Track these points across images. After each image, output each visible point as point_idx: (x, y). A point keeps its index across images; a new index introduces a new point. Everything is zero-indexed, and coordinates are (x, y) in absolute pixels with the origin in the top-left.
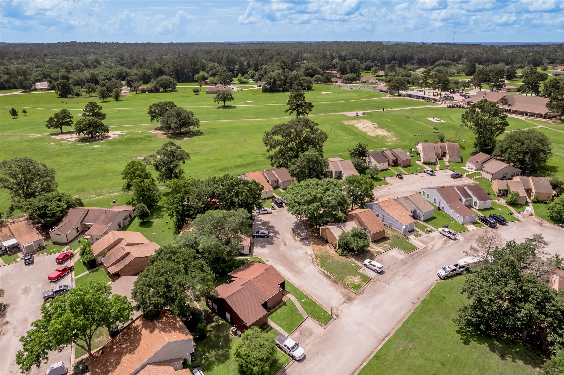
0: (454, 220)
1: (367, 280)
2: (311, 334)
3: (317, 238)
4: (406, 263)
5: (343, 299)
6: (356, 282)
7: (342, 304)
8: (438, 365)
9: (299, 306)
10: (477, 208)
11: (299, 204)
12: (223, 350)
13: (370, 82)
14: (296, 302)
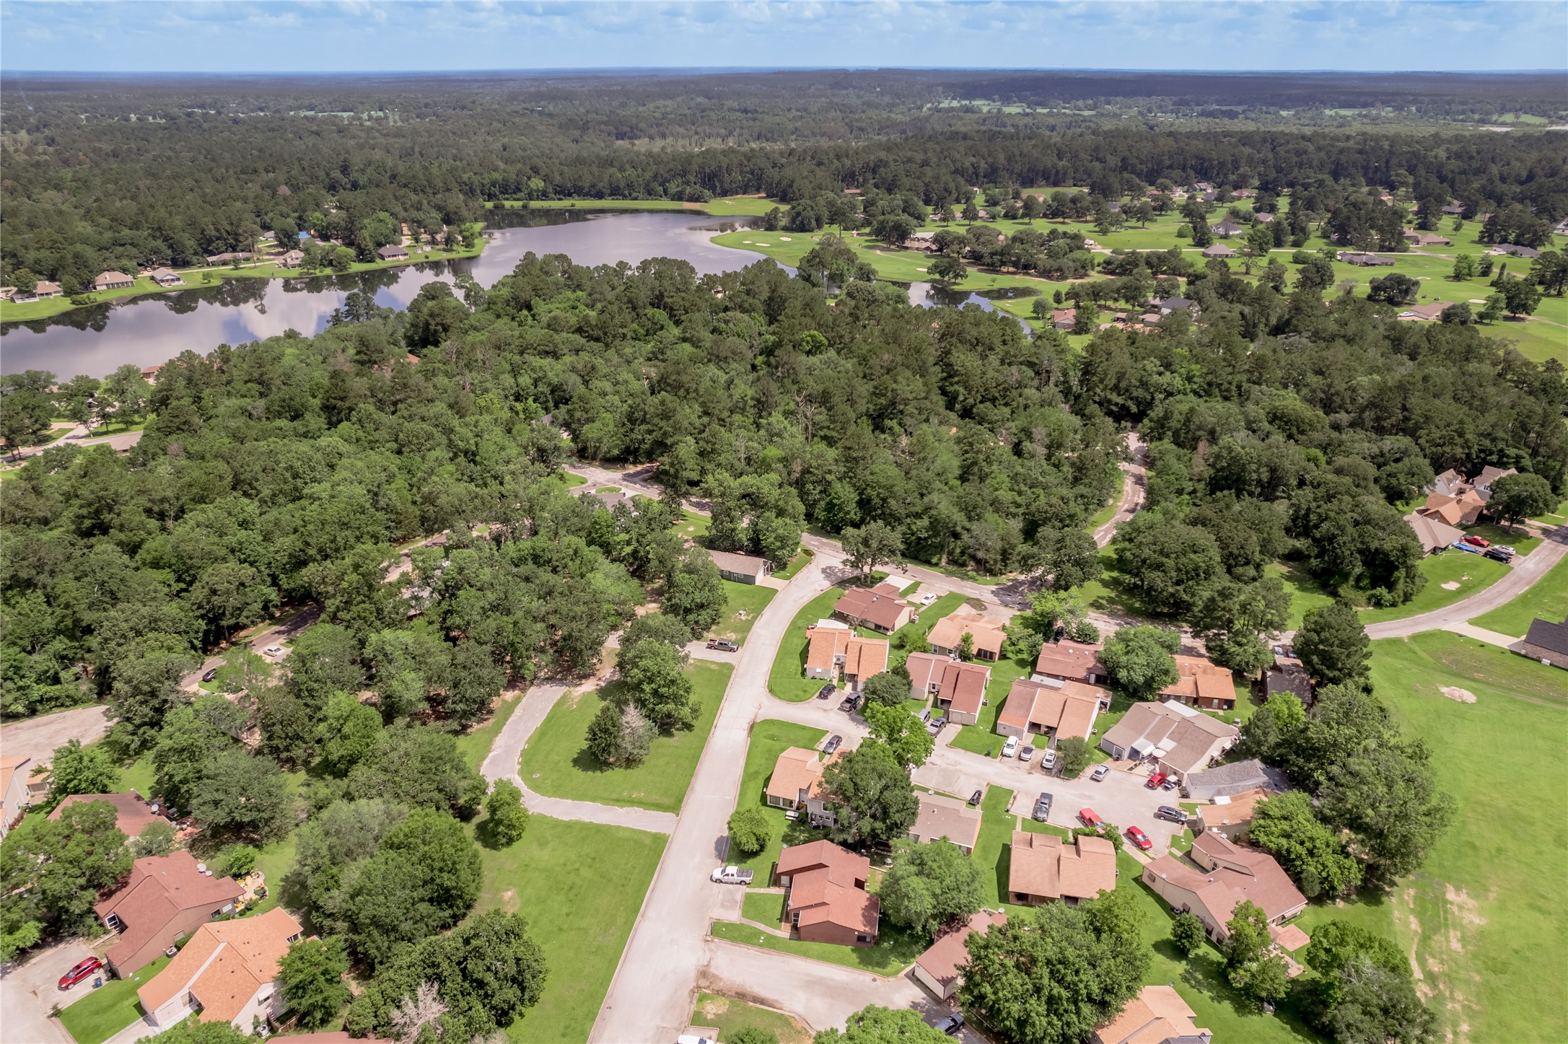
1: (696, 1022)
5: (713, 970)
6: (711, 1004)
9: (761, 926)
14: (769, 930)
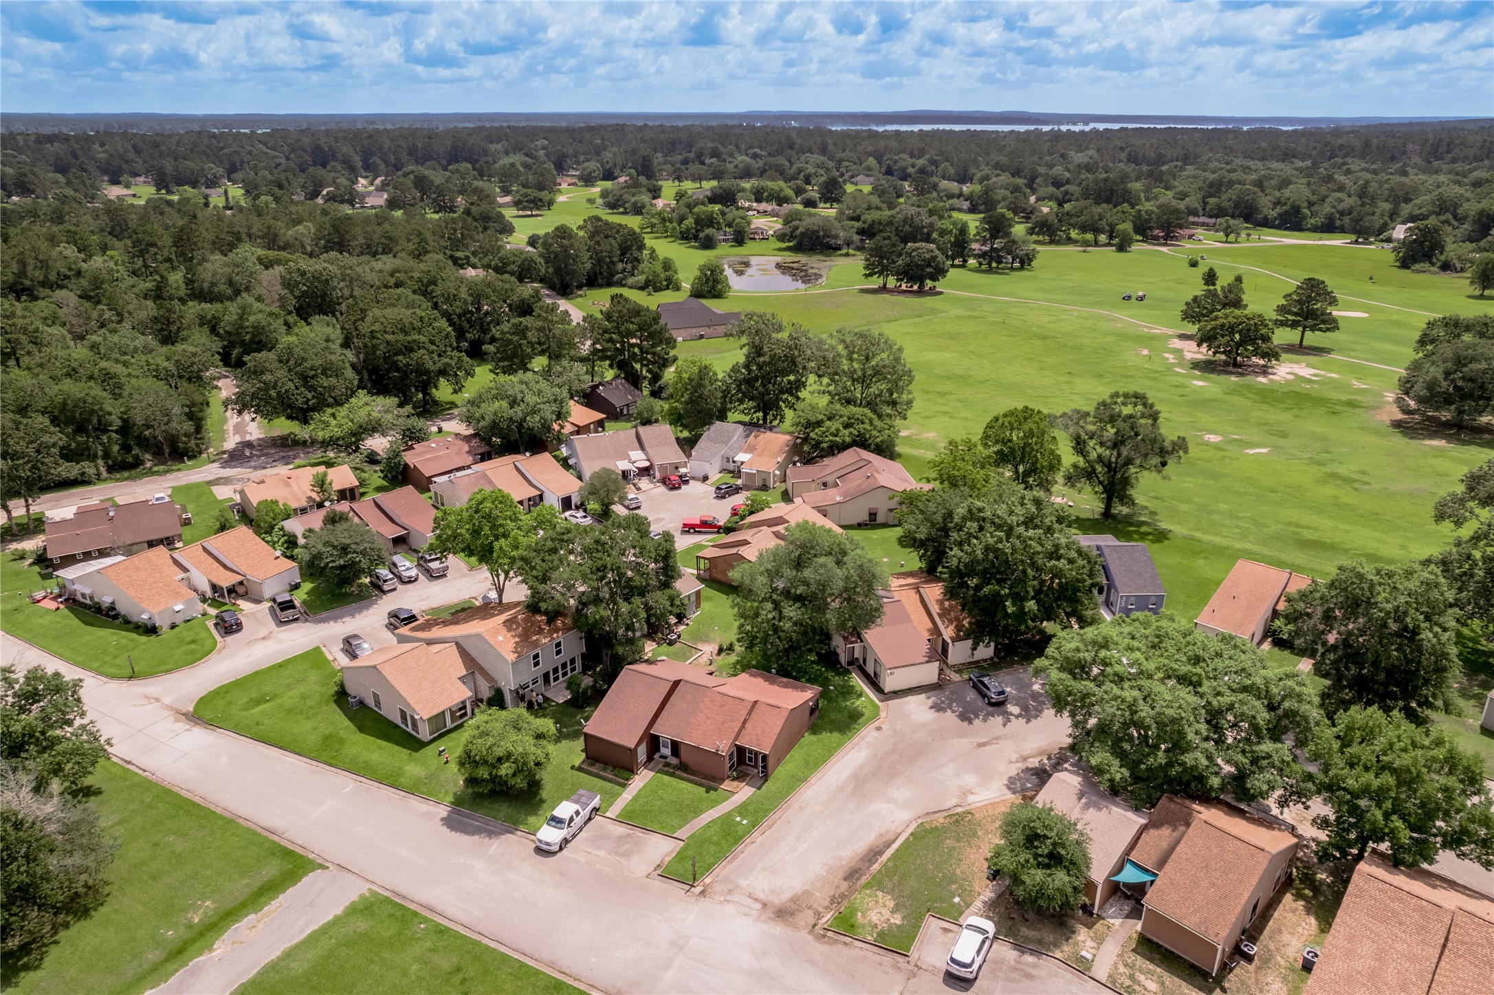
1: (896, 944)
2: (626, 855)
5: (778, 900)
6: (864, 916)
9: (711, 814)
14: (726, 807)
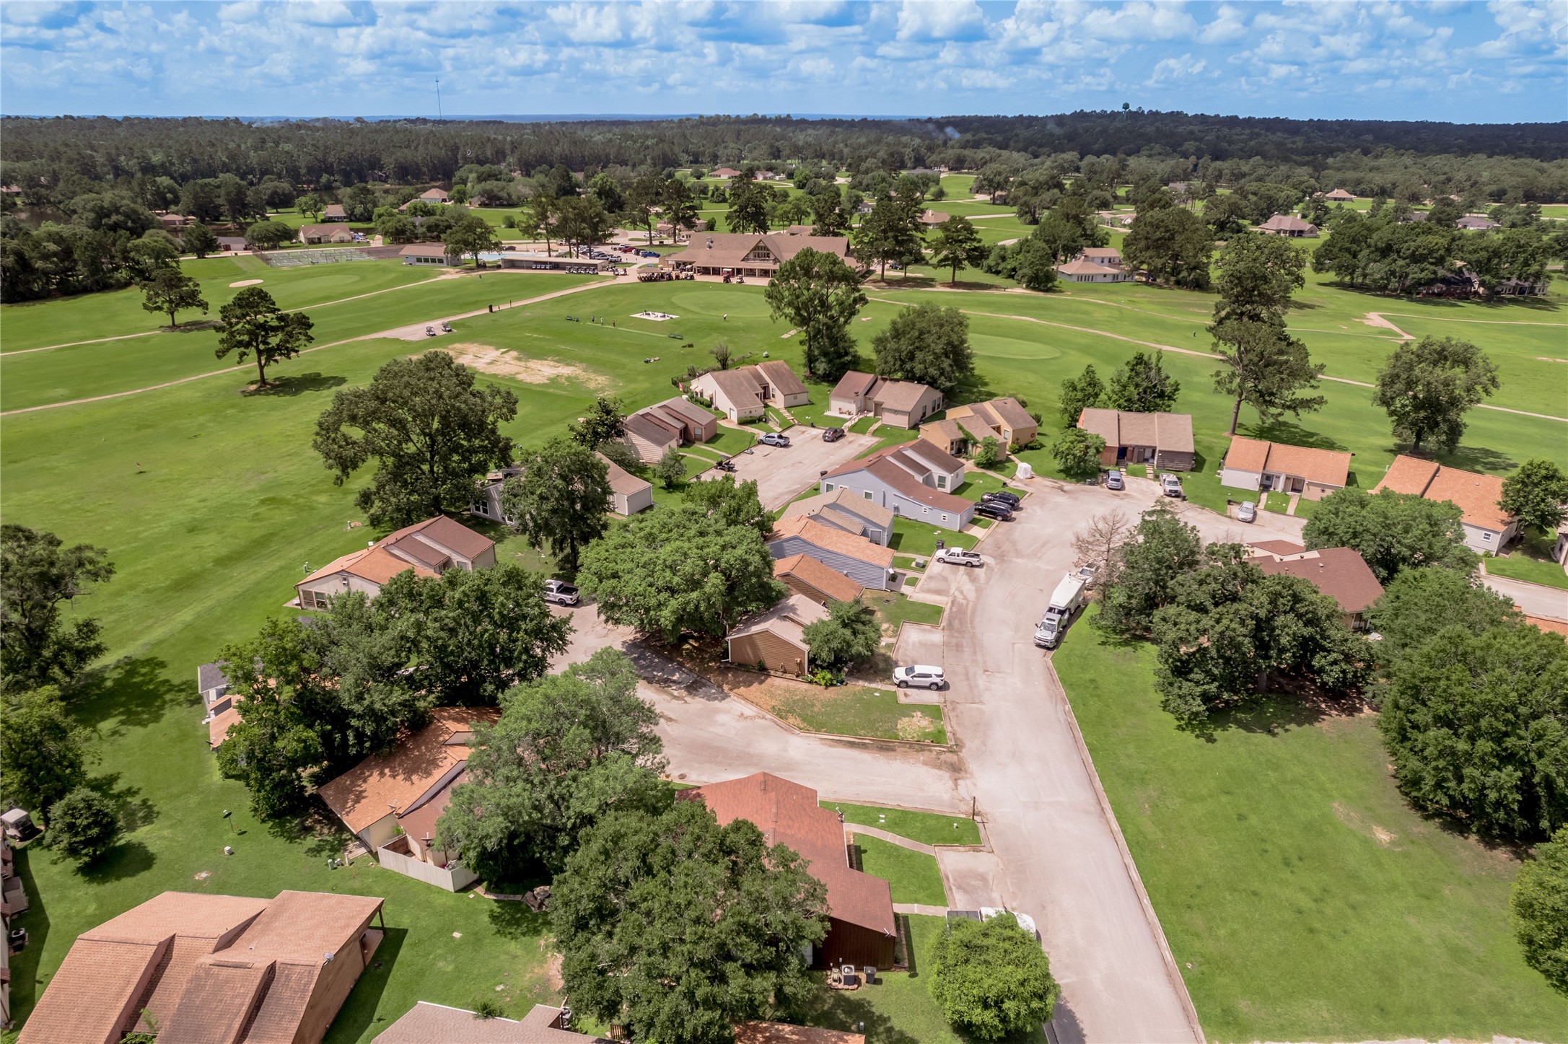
0: (935, 528)
1: (935, 712)
2: (983, 878)
3: (724, 670)
4: (958, 647)
5: (946, 775)
6: (925, 728)
7: (956, 785)
8: (1224, 799)
9: (890, 838)
10: (948, 489)
11: (673, 591)
12: (877, 1034)
13: (335, 238)
14: (873, 832)
